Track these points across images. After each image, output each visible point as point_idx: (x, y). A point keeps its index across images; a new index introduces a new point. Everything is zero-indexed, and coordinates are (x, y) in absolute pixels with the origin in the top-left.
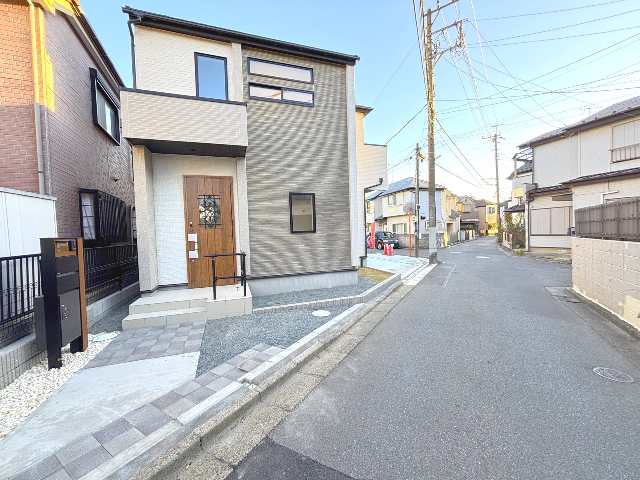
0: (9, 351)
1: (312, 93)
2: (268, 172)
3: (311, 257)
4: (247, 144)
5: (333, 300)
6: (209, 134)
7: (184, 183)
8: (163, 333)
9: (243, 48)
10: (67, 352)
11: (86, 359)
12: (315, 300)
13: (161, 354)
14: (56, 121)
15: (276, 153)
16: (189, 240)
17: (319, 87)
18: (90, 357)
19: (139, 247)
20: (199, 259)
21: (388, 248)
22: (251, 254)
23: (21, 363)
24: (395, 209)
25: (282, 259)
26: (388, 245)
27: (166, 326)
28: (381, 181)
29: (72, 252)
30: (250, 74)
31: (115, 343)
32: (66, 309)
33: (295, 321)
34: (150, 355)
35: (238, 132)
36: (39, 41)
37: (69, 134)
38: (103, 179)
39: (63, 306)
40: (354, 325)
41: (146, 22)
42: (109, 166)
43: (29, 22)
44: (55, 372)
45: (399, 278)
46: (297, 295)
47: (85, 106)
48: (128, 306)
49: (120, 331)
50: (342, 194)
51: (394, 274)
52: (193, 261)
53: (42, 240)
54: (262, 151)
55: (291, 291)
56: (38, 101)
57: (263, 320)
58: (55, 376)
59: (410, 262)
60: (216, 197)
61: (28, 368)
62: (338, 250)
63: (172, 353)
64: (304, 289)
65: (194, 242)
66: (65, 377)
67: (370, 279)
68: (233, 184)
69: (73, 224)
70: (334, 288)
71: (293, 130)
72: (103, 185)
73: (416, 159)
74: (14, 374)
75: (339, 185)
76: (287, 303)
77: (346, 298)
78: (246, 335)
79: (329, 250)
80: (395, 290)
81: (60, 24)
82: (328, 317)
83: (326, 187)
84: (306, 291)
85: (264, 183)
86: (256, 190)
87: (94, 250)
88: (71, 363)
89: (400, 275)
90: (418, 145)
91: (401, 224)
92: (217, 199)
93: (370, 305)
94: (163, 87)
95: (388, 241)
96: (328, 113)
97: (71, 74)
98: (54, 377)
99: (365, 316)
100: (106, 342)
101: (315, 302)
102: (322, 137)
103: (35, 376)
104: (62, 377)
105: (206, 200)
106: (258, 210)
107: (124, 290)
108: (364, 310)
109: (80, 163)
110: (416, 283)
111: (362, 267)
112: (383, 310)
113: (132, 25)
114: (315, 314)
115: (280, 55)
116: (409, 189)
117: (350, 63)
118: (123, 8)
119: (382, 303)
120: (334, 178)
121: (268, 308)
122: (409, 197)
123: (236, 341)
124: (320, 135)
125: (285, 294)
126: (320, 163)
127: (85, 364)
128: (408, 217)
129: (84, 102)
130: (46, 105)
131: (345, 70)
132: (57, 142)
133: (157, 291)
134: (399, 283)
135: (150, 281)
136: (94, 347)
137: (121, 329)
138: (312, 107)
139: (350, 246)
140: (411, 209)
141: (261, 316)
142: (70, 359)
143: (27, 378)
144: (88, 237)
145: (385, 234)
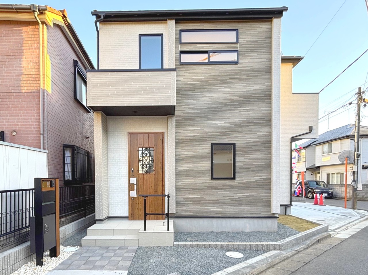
0: (16, 250)
1: (237, 51)
2: (193, 126)
3: (229, 202)
4: (175, 103)
5: (247, 243)
6: (146, 97)
7: (129, 138)
8: (106, 252)
9: (176, 23)
10: (47, 256)
11: (57, 263)
12: (231, 242)
13: (101, 268)
14: (52, 99)
15: (201, 109)
16: (130, 183)
17: (243, 44)
18: (59, 262)
19: (96, 186)
20: (137, 197)
21: (319, 197)
22: (176, 196)
23: (22, 259)
24: (330, 157)
25: (202, 202)
26: (318, 195)
27: (109, 247)
28: (311, 128)
29: (52, 188)
30: (181, 43)
31: (75, 254)
32: (47, 227)
33: (208, 258)
34: (95, 267)
35: (168, 94)
36: (43, 47)
37: (59, 107)
38: (79, 137)
39: (45, 224)
40: (266, 270)
41: (106, 19)
42: (83, 128)
43: (39, 35)
44: (39, 268)
45: (326, 229)
46: (215, 235)
47: (70, 87)
48: (86, 229)
49: (80, 246)
50: (262, 143)
51: (320, 225)
52: (133, 199)
53: (35, 179)
54: (189, 108)
55: (210, 231)
56: (42, 87)
57: (180, 253)
58: (39, 271)
59: (343, 213)
60: (151, 149)
61: (26, 262)
62: (257, 196)
63: (108, 268)
64: (221, 231)
65: (134, 184)
66: (43, 272)
67: (292, 227)
68: (164, 137)
69: (58, 169)
70: (251, 232)
71: (217, 87)
72: (79, 142)
73: (357, 104)
74: (18, 265)
75: (261, 134)
76: (204, 240)
77: (261, 243)
78: (165, 263)
79: (247, 196)
80: (318, 241)
81: (56, 32)
82: (240, 258)
83: (247, 137)
84: (223, 232)
85: (189, 136)
86: (183, 142)
87: (69, 187)
88: (48, 264)
89: (328, 226)
90: (360, 88)
91: (337, 173)
92: (152, 150)
93: (286, 253)
94: (116, 65)
95: (320, 190)
96: (251, 68)
97: (61, 66)
98: (37, 271)
99: (279, 263)
100: (70, 253)
101: (230, 243)
102: (245, 90)
103: (28, 268)
104: (42, 272)
105: (144, 151)
106: (183, 159)
107: (87, 217)
108: (280, 257)
109: (65, 127)
110: (347, 237)
111: (286, 214)
112: (301, 260)
113: (98, 23)
114: (229, 254)
115: (207, 22)
116: (347, 137)
117: (277, 16)
118: (92, 12)
119: (301, 253)
120: (255, 128)
121: (187, 243)
122: (348, 145)
123: (156, 266)
124: (243, 89)
125: (203, 233)
126: (241, 114)
127: (56, 266)
128: (345, 166)
129: (69, 84)
130: (46, 89)
131: (271, 23)
132: (52, 113)
133: (107, 219)
134: (325, 234)
135: (102, 212)
136: (63, 255)
137: (80, 245)
138: (236, 64)
139: (270, 193)
140: (348, 158)
141: (179, 249)
142: (49, 261)
143: (24, 269)
144: (68, 178)
145: (317, 183)
